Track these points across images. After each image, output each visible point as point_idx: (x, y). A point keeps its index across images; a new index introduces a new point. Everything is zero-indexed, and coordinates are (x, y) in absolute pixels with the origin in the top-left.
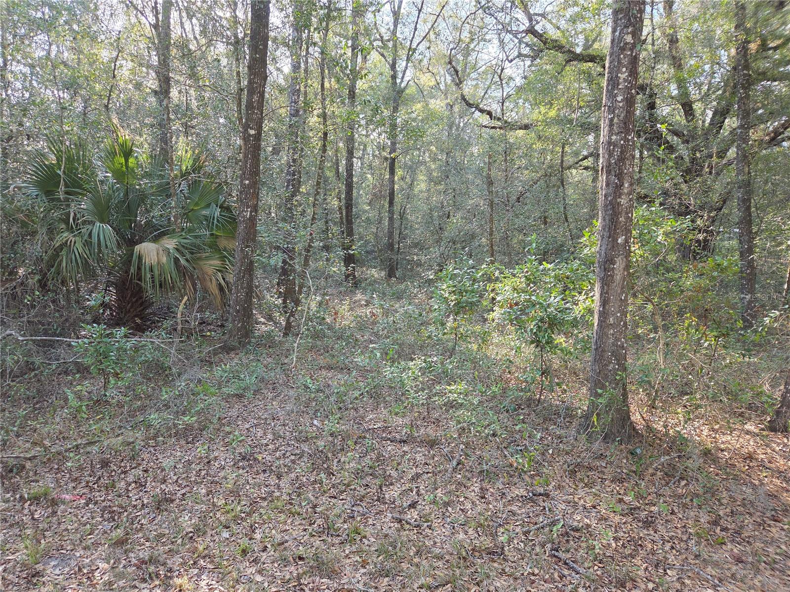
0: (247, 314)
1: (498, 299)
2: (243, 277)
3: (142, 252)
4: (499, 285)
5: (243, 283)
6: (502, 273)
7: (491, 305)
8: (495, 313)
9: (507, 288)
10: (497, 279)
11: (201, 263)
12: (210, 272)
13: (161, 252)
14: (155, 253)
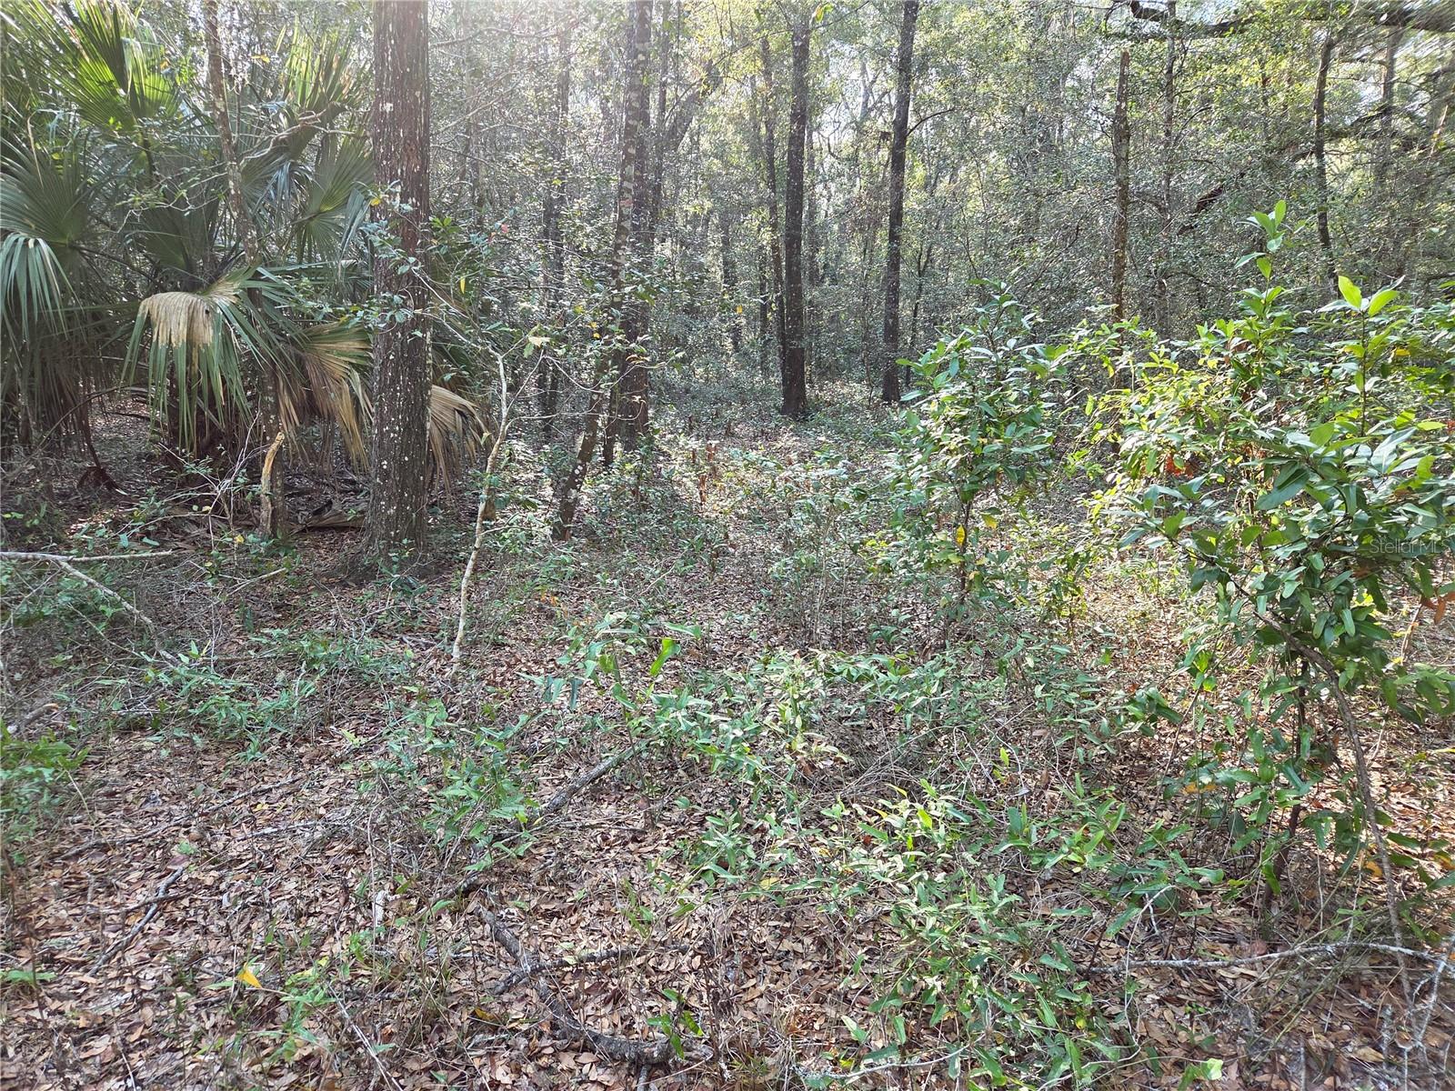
0: (410, 481)
1: (1127, 445)
2: (394, 381)
3: (154, 316)
4: (1129, 398)
5: (393, 398)
6: (1145, 357)
7: (1098, 467)
8: (1111, 495)
9: (1158, 409)
10: (1124, 380)
11: (321, 347)
12: (339, 372)
13: (201, 316)
14: (183, 318)
